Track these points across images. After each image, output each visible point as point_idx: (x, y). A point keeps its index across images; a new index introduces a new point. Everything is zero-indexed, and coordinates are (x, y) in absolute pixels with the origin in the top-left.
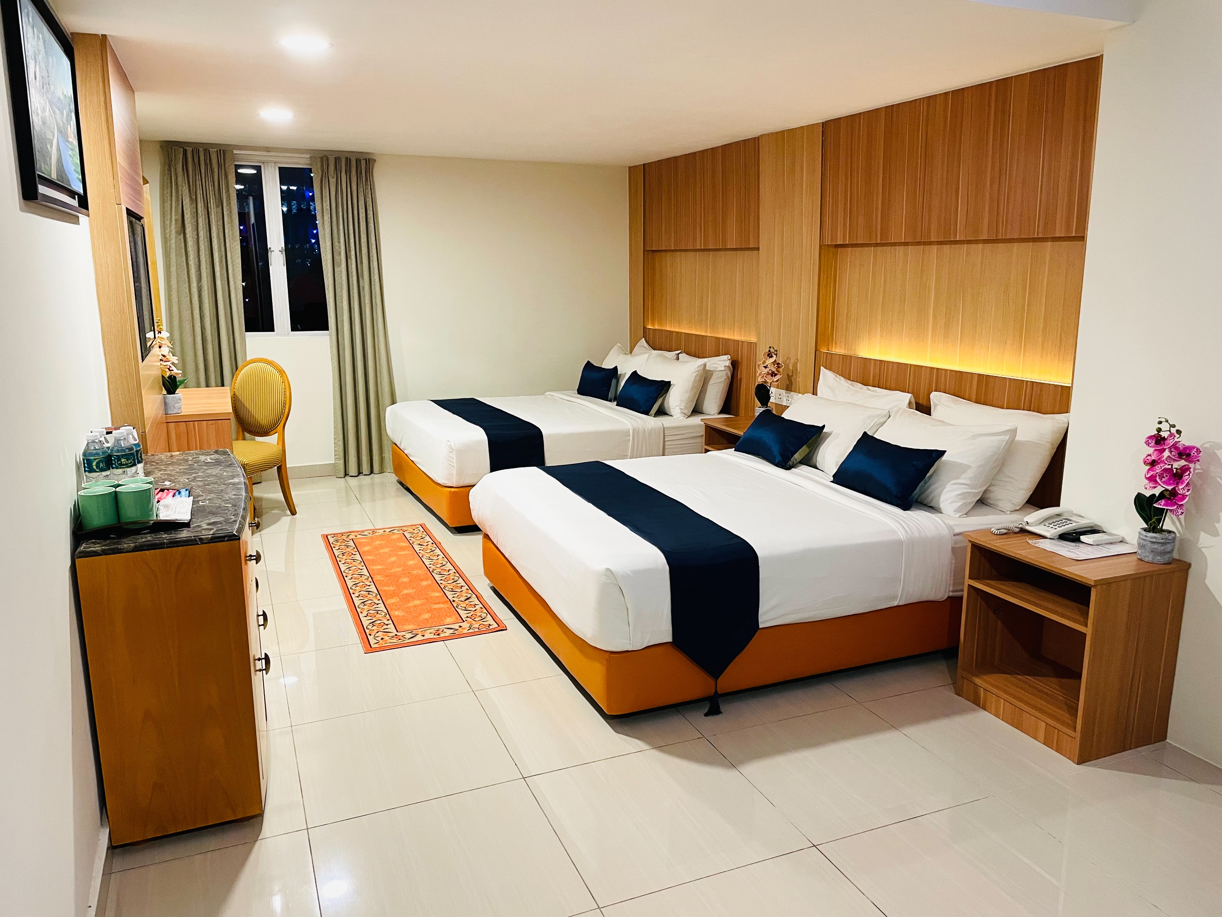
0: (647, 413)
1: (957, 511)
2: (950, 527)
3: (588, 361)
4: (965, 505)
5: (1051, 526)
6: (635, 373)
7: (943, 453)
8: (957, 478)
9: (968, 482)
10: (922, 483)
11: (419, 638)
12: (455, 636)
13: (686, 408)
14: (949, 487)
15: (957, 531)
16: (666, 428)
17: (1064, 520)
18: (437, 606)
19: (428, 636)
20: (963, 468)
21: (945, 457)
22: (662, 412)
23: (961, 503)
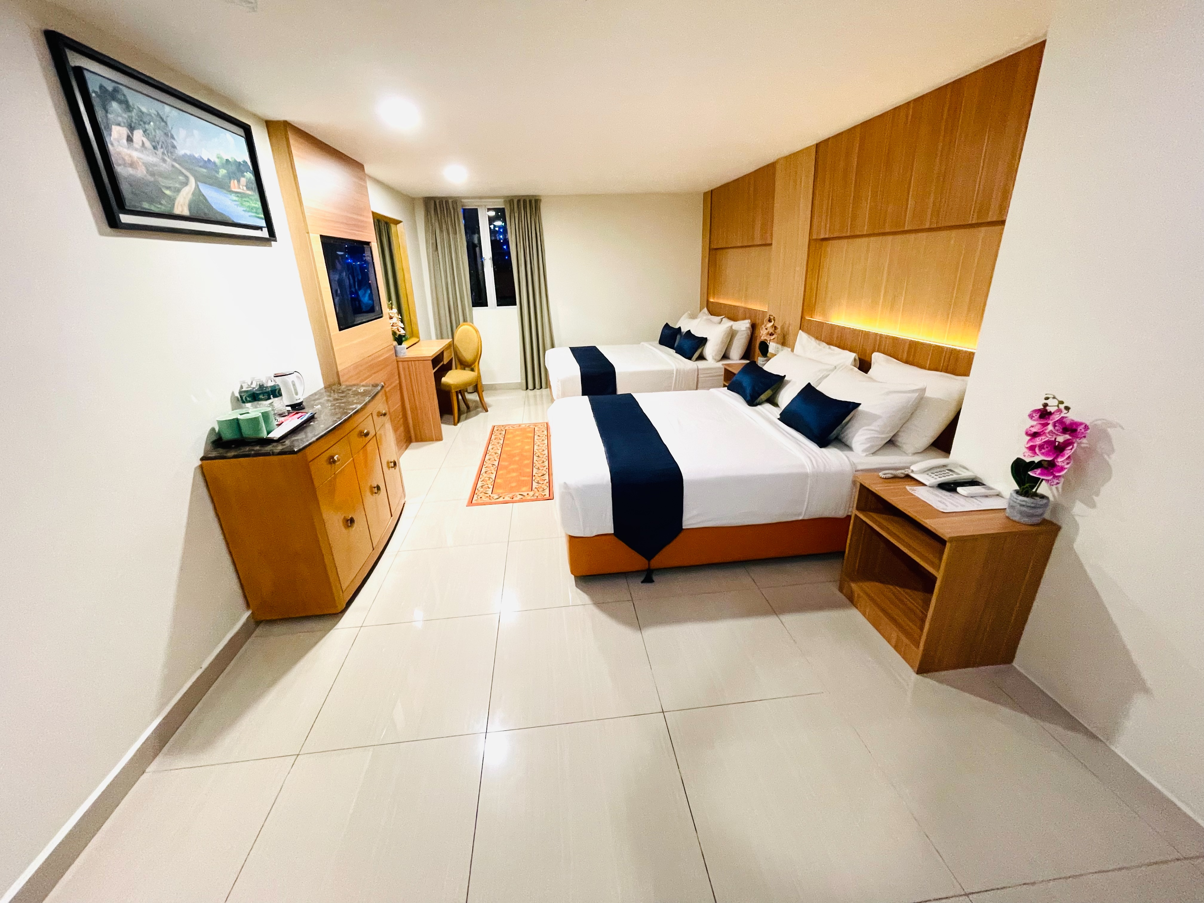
0: (690, 358)
1: (865, 451)
2: (853, 464)
3: (667, 323)
4: (872, 446)
5: (933, 475)
6: (689, 332)
7: (860, 404)
8: (869, 425)
9: (878, 429)
10: (839, 427)
11: (501, 499)
12: (521, 501)
13: (716, 355)
14: (861, 432)
15: (860, 467)
16: (701, 369)
17: (947, 471)
18: (523, 478)
19: (507, 498)
20: (874, 418)
21: (860, 408)
22: (701, 357)
23: (868, 445)
